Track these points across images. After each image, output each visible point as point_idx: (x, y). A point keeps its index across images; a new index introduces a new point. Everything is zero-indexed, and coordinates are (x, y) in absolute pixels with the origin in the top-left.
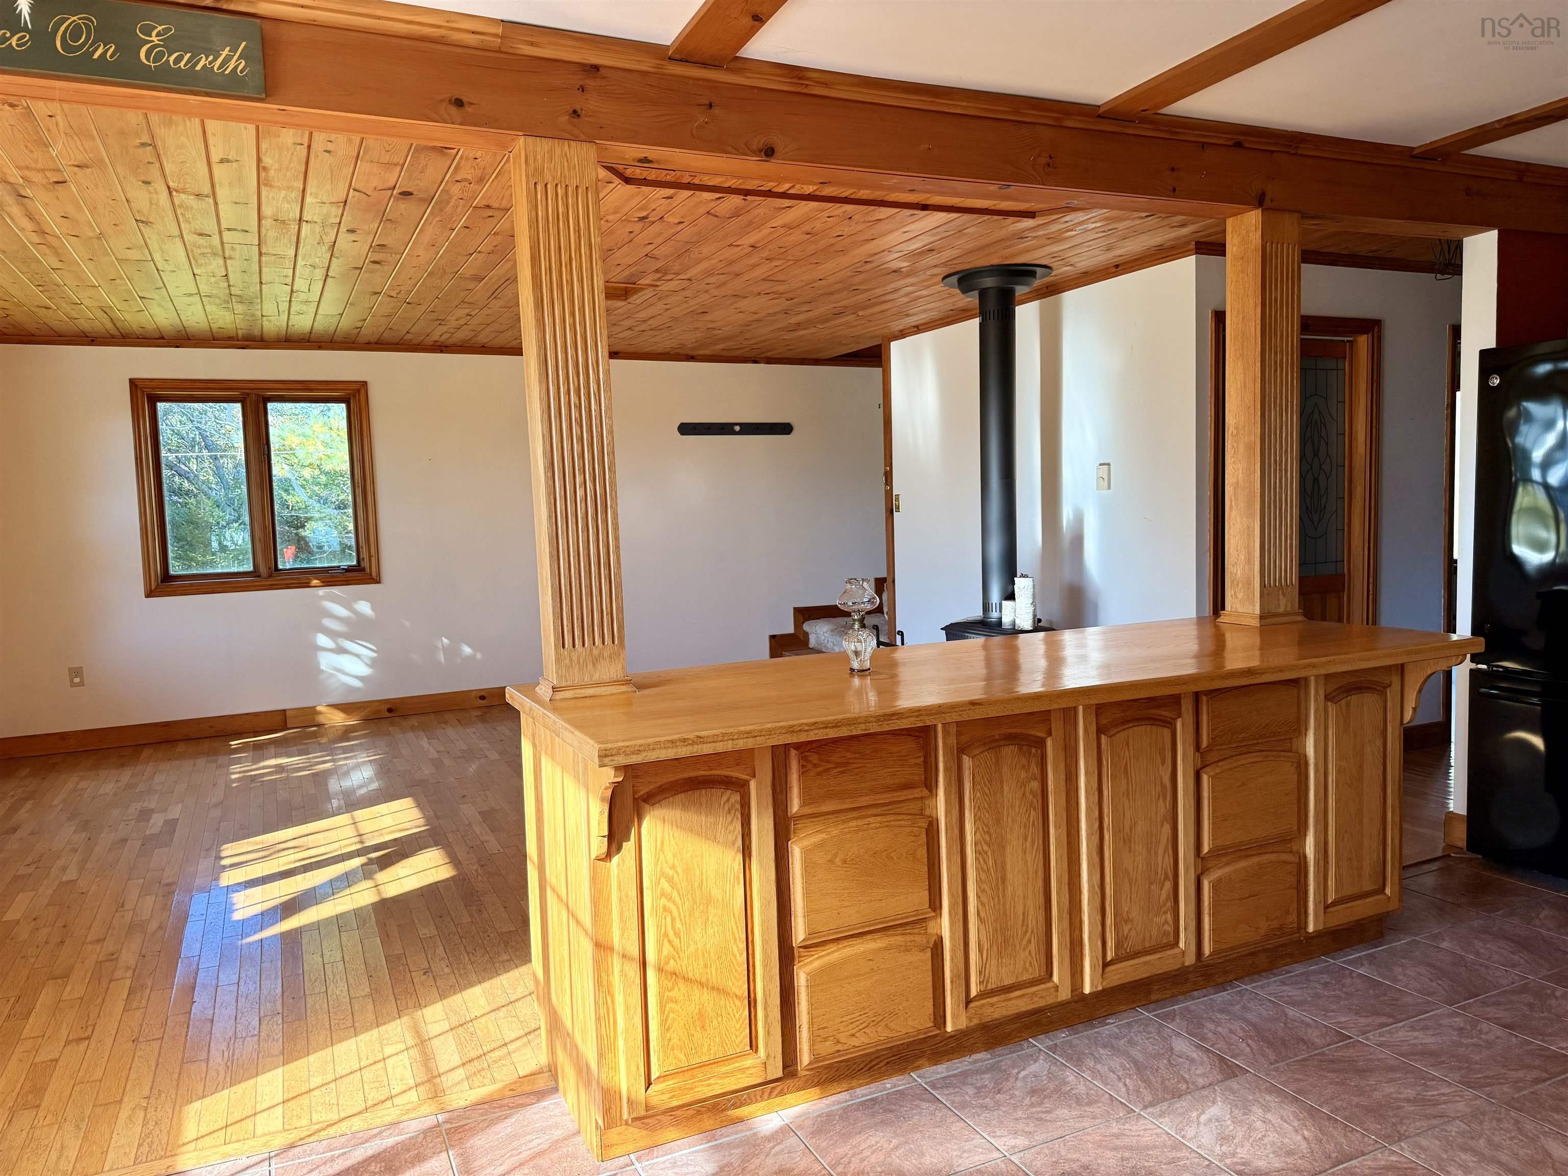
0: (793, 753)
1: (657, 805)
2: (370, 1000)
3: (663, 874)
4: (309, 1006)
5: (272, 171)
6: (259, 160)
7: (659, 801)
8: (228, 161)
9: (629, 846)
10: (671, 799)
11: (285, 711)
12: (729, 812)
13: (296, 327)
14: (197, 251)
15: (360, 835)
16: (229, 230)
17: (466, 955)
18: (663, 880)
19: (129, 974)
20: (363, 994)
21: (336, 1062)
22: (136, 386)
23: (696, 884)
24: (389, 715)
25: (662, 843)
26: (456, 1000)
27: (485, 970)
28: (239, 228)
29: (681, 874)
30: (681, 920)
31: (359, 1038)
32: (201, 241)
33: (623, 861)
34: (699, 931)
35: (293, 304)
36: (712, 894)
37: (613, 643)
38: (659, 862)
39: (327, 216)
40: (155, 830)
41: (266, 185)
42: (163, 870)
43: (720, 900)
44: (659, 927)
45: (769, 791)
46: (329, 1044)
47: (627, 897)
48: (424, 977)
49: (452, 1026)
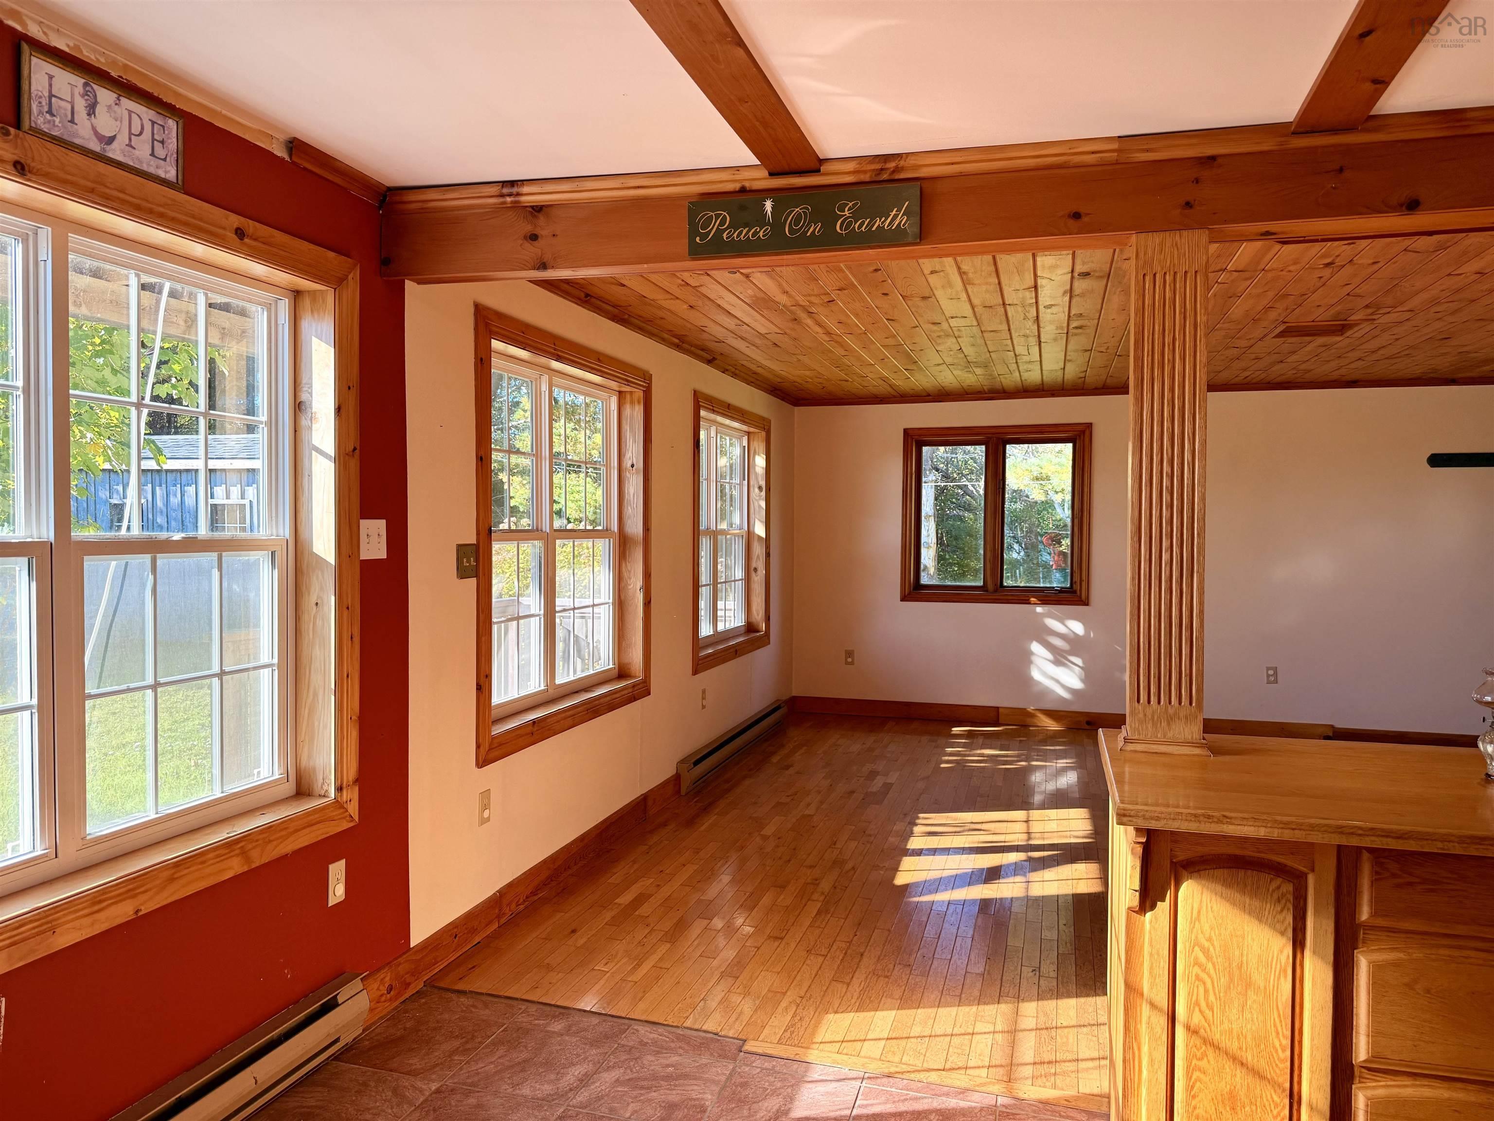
0: (1366, 855)
1: (1196, 874)
2: (981, 979)
3: (1197, 943)
4: (933, 966)
5: (970, 274)
6: (959, 268)
7: (1199, 871)
8: (936, 272)
9: (1163, 907)
10: (1211, 872)
11: (998, 708)
12: (1279, 900)
13: (1029, 381)
14: (934, 335)
15: (1028, 833)
16: (952, 318)
17: (1074, 966)
18: (1196, 948)
19: (822, 898)
20: (977, 972)
21: (936, 1020)
22: (908, 434)
23: (1235, 964)
24: (1087, 727)
25: (1199, 912)
26: (1050, 1005)
27: (1085, 985)
28: (959, 315)
29: (1218, 949)
30: (1215, 994)
31: (960, 1008)
32: (935, 328)
33: (1156, 919)
34: (1234, 1011)
35: (1020, 364)
36: (1253, 978)
37: (1191, 704)
38: (1195, 930)
39: (1024, 299)
40: (874, 789)
41: (969, 284)
42: (870, 822)
43: (1262, 988)
44: (1190, 994)
45: (1331, 889)
46: (937, 1004)
47: (1158, 954)
48: (1031, 974)
49: (1039, 1026)
